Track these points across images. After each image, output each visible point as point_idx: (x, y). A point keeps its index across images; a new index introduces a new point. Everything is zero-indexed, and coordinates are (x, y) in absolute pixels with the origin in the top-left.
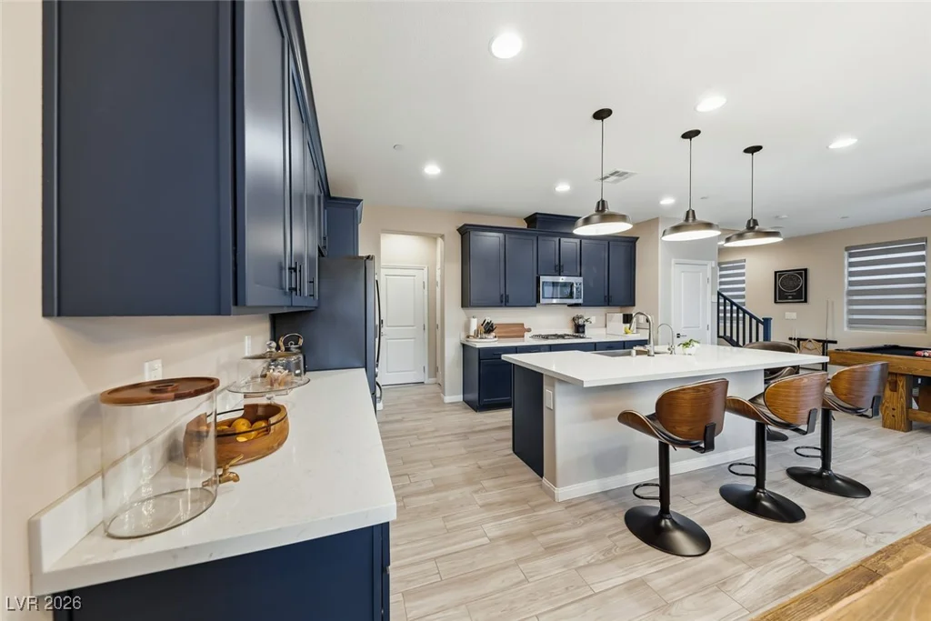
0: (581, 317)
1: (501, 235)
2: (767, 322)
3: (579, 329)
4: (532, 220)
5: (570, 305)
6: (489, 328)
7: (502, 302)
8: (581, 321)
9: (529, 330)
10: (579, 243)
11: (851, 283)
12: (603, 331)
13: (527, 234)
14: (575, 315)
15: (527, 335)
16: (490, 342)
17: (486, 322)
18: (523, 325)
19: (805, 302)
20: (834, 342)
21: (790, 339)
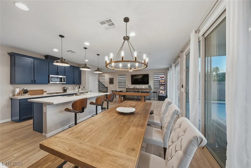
0: (66, 87)
1: (32, 60)
2: (107, 88)
3: (65, 90)
4: (47, 57)
5: (62, 84)
6: (26, 92)
7: (32, 82)
8: (65, 88)
9: (46, 92)
11: (119, 81)
12: (73, 91)
13: (44, 61)
14: (63, 87)
15: (45, 93)
16: (26, 96)
17: (24, 90)
18: (43, 90)
19: (113, 84)
20: (117, 91)
21: (111, 91)
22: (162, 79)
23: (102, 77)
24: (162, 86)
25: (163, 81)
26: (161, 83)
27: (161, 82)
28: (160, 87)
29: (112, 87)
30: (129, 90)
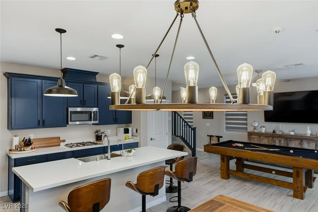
0: (100, 131)
3: (99, 138)
5: (91, 125)
6: (27, 143)
7: (39, 125)
8: (99, 133)
9: (64, 141)
10: (96, 88)
14: (95, 130)
15: (62, 144)
17: (25, 140)
18: (59, 138)
19: (213, 118)
20: (222, 137)
21: (208, 136)
29: (208, 125)
30: (256, 139)
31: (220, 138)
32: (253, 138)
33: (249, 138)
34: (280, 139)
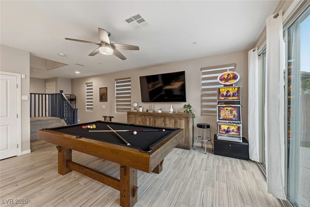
11: (117, 94)
19: (107, 101)
20: (113, 117)
21: (103, 116)
22: (228, 83)
23: (87, 86)
24: (229, 109)
25: (232, 91)
26: (223, 96)
27: (225, 93)
28: (219, 112)
29: (104, 107)
30: (133, 118)
31: (112, 118)
32: (131, 117)
33: (128, 118)
34: (150, 117)
